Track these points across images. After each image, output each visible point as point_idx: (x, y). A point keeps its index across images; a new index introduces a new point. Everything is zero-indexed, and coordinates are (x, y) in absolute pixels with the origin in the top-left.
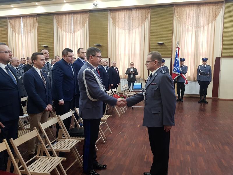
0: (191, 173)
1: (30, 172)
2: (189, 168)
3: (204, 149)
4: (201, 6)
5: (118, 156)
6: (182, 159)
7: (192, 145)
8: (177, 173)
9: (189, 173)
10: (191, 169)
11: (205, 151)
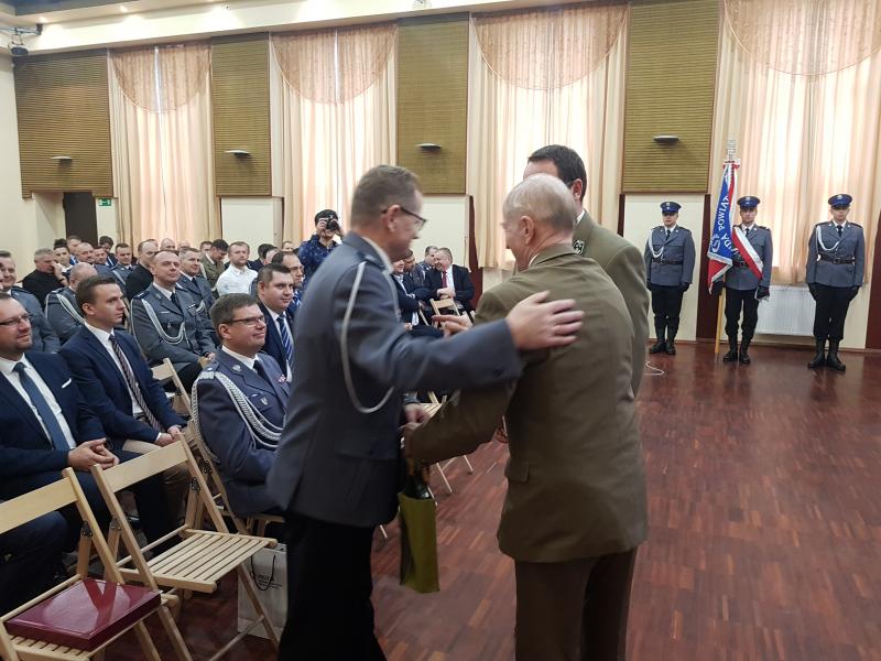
0: (726, 616)
1: (155, 578)
2: (724, 598)
3: (795, 535)
5: (471, 548)
6: (703, 566)
7: (751, 520)
8: (676, 613)
9: (720, 616)
10: (731, 602)
11: (797, 544)
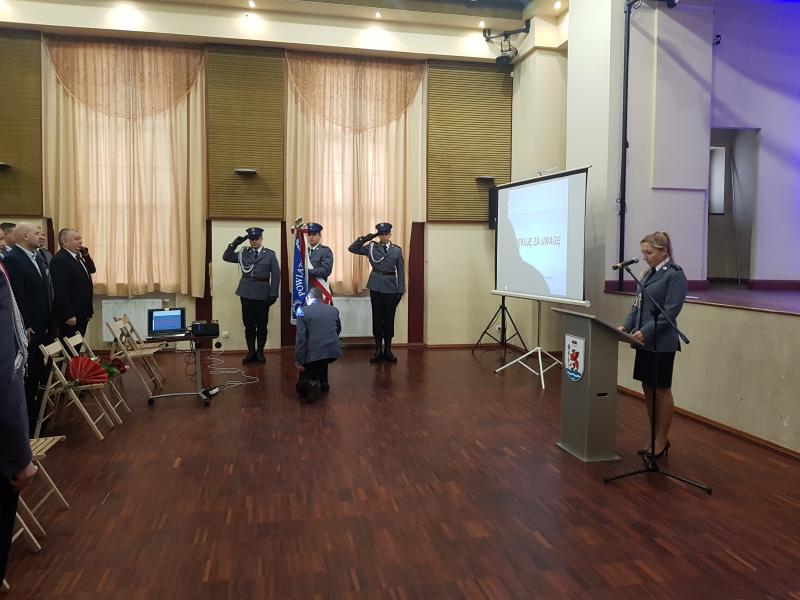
0: (358, 588)
2: (353, 571)
3: (392, 502)
4: (365, 65)
5: (99, 589)
6: (329, 547)
7: (357, 497)
10: (359, 573)
11: (397, 509)
